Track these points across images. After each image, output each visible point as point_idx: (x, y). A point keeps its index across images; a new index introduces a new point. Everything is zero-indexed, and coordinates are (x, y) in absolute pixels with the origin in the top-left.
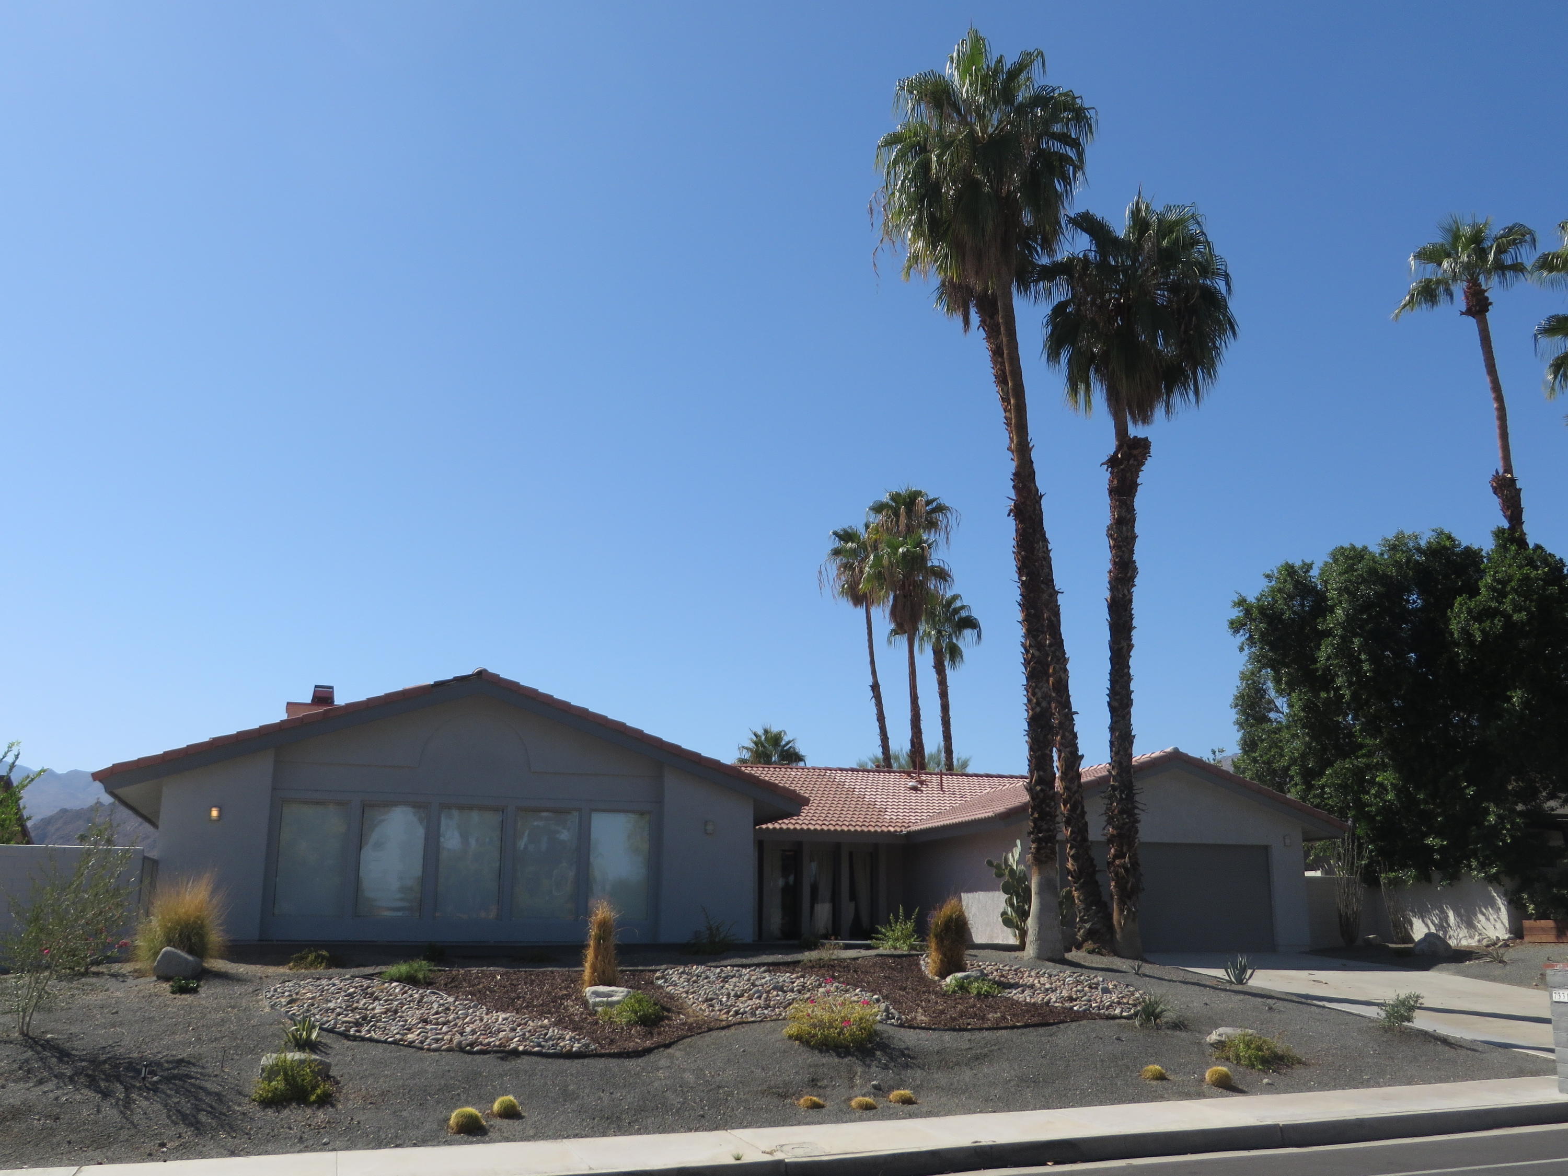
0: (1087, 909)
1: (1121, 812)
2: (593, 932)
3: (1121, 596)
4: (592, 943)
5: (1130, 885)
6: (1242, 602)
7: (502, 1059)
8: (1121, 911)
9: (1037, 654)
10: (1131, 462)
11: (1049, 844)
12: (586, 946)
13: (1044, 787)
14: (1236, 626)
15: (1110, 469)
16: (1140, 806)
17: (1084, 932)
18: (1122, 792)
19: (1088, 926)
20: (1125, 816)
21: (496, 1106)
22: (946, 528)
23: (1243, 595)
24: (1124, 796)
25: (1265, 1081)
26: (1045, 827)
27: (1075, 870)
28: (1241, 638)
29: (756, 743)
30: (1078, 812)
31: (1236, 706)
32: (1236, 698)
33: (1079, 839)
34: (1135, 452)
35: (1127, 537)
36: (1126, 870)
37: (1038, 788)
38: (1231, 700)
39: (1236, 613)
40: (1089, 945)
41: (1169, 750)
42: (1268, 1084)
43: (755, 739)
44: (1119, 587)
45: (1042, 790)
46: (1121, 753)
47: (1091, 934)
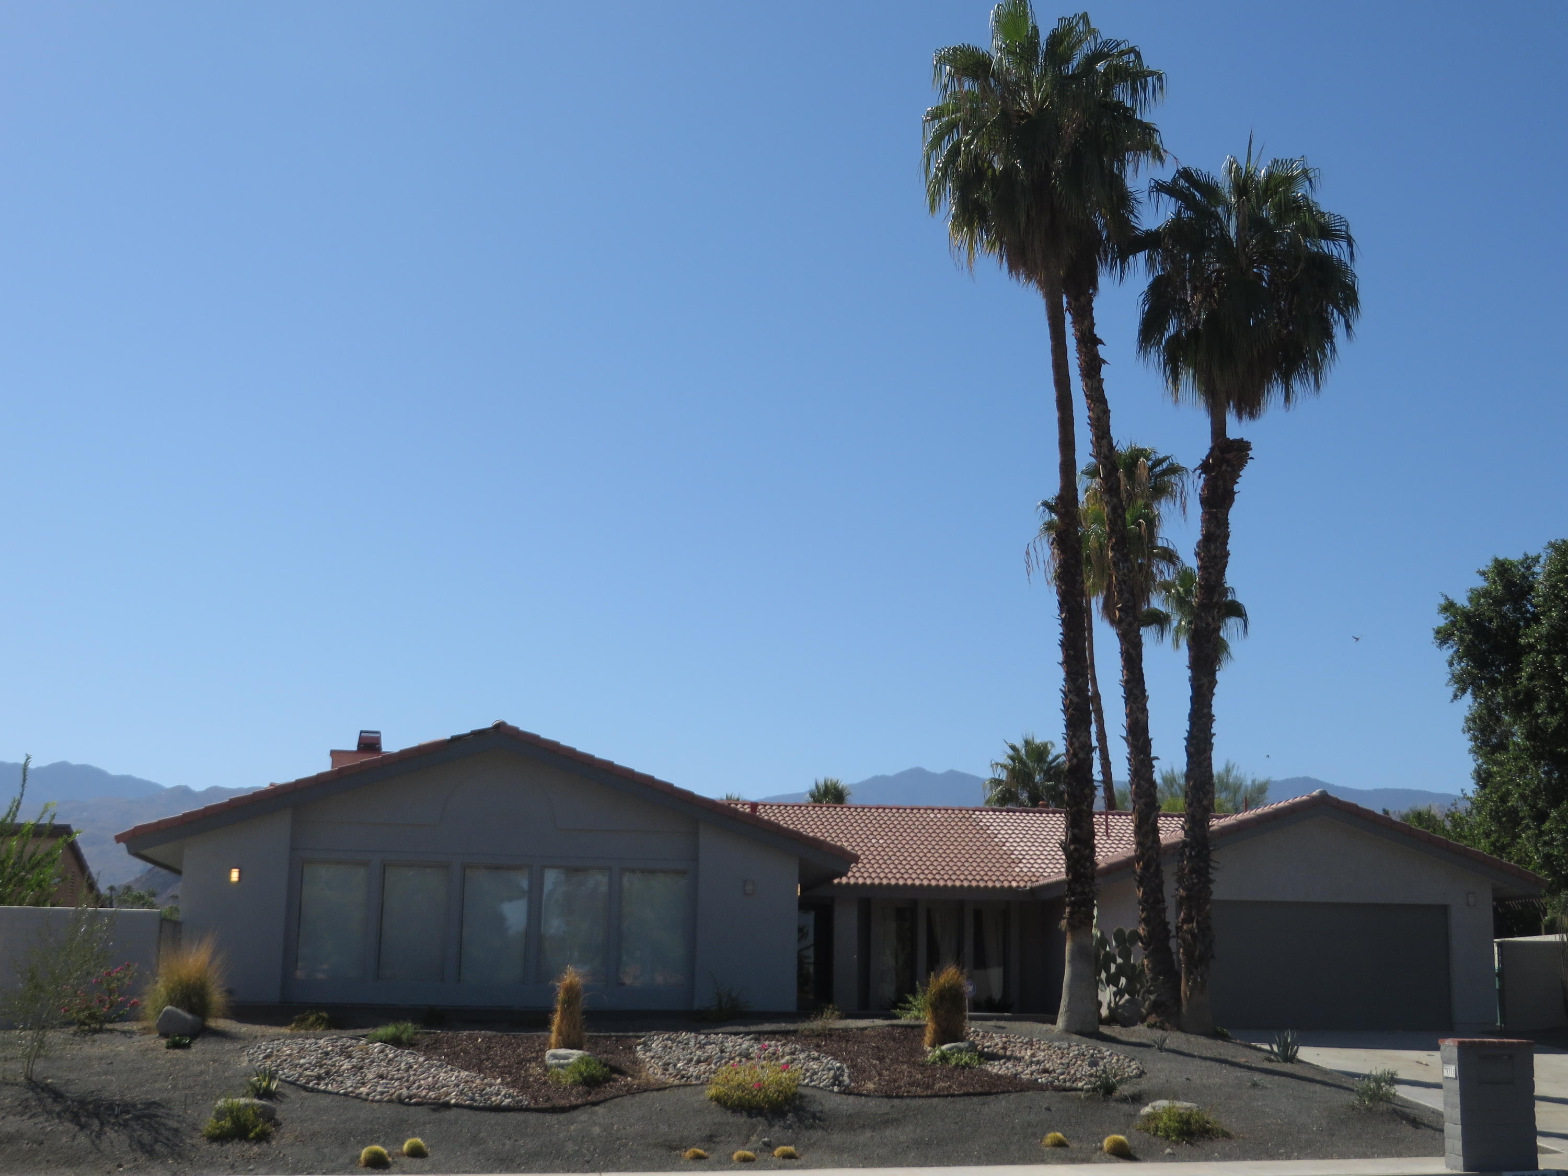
0: (1154, 979)
1: (1192, 871)
3: (1204, 625)
4: (559, 1007)
5: (1197, 953)
6: (1449, 607)
7: (434, 1110)
8: (1188, 981)
10: (1224, 468)
11: (1083, 909)
13: (1077, 846)
14: (1443, 636)
15: (1203, 476)
16: (1212, 864)
17: (1149, 1004)
18: (1193, 848)
19: (1152, 997)
20: (1194, 876)
21: (406, 1147)
22: (1182, 493)
23: (1450, 598)
24: (1193, 853)
25: (1168, 1150)
26: (1079, 889)
27: (1145, 936)
28: (1448, 652)
29: (1012, 758)
30: (1152, 870)
31: (1470, 729)
32: (1467, 720)
33: (1150, 901)
34: (1229, 456)
35: (1215, 556)
36: (1194, 936)
37: (1072, 847)
38: (1461, 724)
39: (1441, 621)
40: (1152, 1019)
41: (1315, 793)
42: (1169, 1154)
43: (1011, 752)
44: (1203, 615)
45: (1075, 849)
46: (1195, 804)
47: (1155, 1007)
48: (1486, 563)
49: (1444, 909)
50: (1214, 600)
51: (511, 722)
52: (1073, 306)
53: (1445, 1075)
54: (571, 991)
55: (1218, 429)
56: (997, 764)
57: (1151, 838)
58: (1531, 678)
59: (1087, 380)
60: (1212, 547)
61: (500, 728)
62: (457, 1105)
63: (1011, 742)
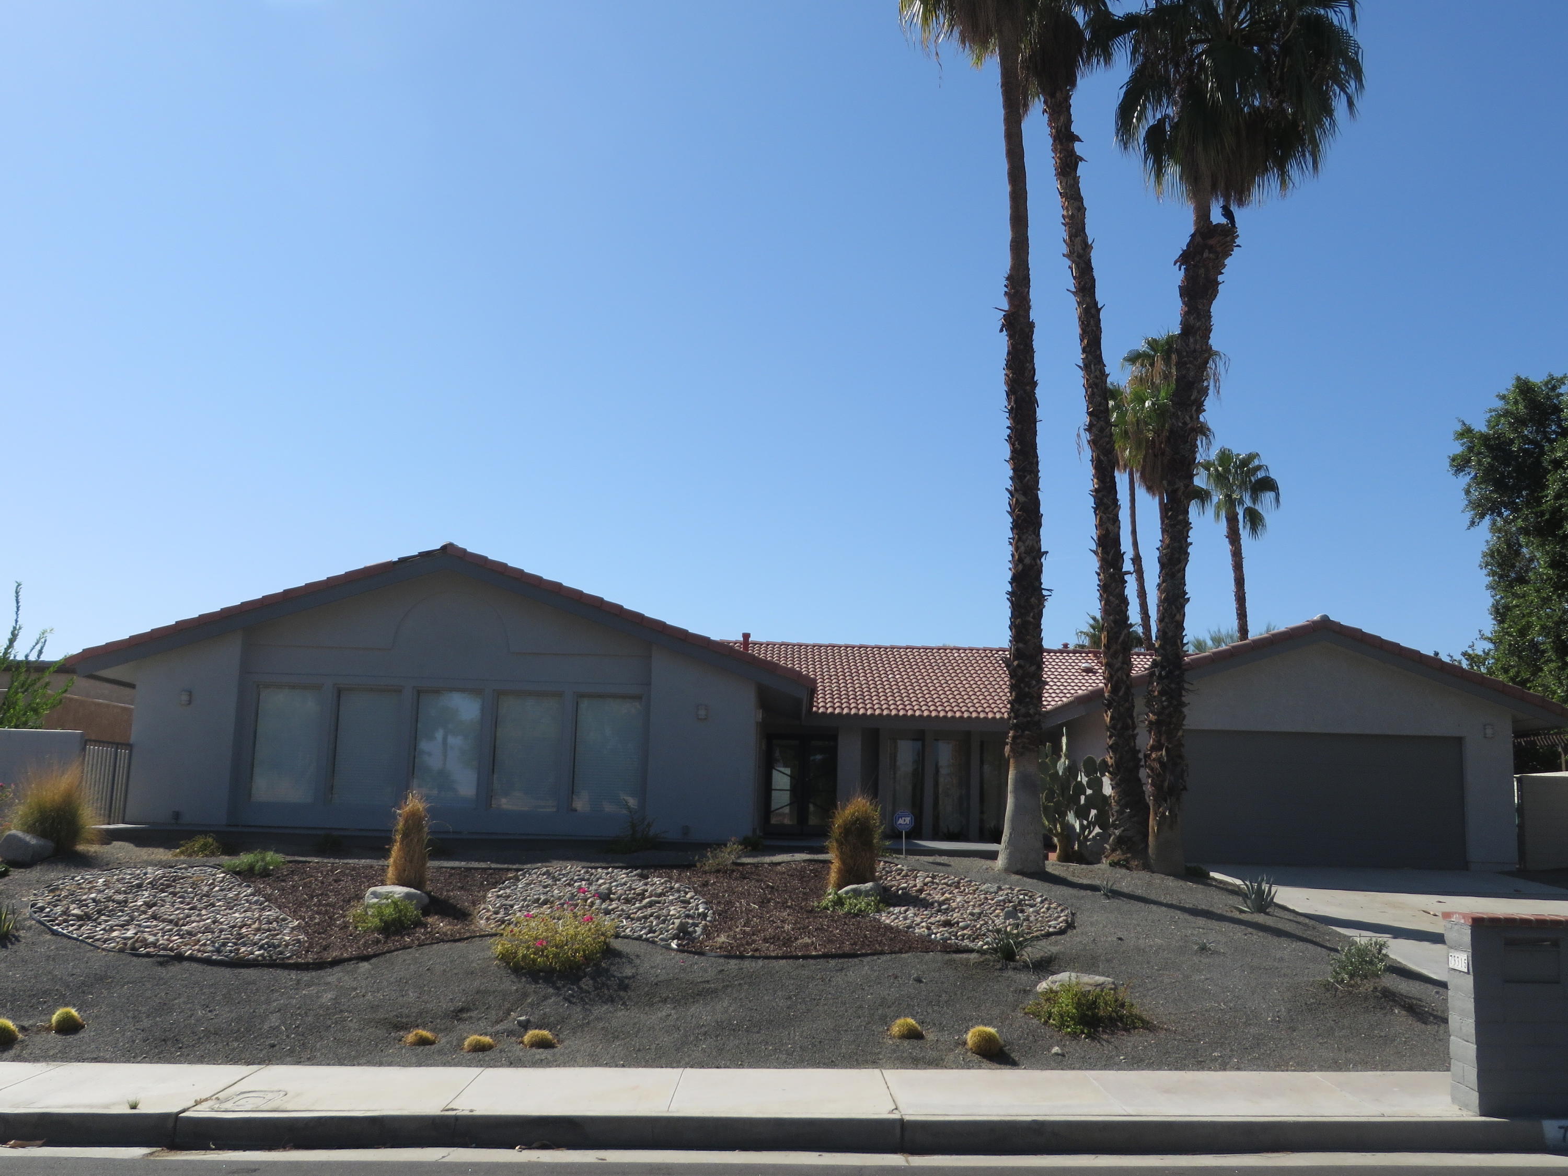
0: (1121, 812)
1: (1161, 693)
2: (401, 825)
3: (1180, 424)
4: (398, 837)
5: (1166, 784)
6: (1466, 432)
7: (161, 964)
8: (1156, 814)
9: (1022, 499)
10: (1206, 255)
11: (1027, 732)
12: (390, 841)
13: (1022, 662)
14: (1460, 464)
15: (1183, 267)
16: (1186, 686)
17: (1113, 840)
18: (1163, 668)
19: (1117, 832)
20: (1164, 699)
21: (55, 1018)
23: (1467, 423)
24: (1163, 673)
25: (1056, 1049)
26: (1023, 710)
27: (1112, 765)
28: (1464, 480)
29: (1093, 628)
30: (1121, 693)
31: (1487, 564)
32: (1485, 555)
33: (1119, 726)
34: (1212, 242)
35: (1195, 351)
36: (1162, 764)
37: (1016, 663)
38: (1478, 559)
39: (1458, 448)
40: (1117, 856)
41: (1317, 617)
42: (1057, 1054)
43: (1092, 622)
44: (1179, 413)
45: (1018, 665)
46: (1166, 620)
47: (1121, 842)
48: (1507, 385)
49: (1459, 741)
50: (1192, 398)
51: (461, 544)
52: (1049, 103)
53: (1451, 966)
54: (414, 821)
55: (1203, 215)
56: (1081, 632)
57: (1120, 658)
58: (1558, 497)
59: (1062, 177)
60: (1191, 340)
61: (448, 550)
62: (191, 958)
63: (1092, 614)
